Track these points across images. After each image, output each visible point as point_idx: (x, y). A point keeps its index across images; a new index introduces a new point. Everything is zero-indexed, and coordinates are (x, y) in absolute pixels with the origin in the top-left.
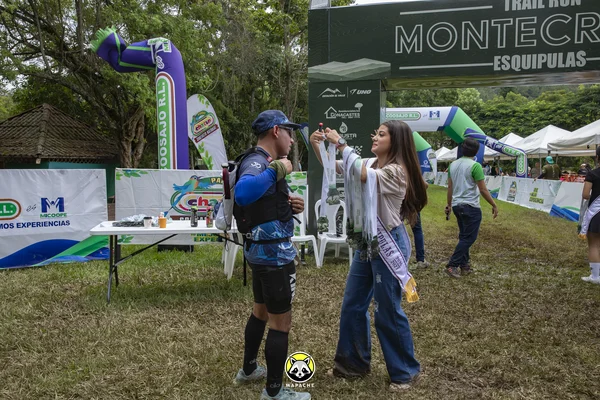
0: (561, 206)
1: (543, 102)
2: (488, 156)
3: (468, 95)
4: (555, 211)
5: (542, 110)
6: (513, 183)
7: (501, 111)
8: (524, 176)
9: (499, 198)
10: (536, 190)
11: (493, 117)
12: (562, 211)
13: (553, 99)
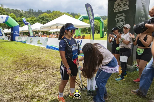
0: (50, 45)
1: (31, 19)
2: (20, 31)
3: (12, 15)
4: (48, 47)
5: (31, 21)
6: (31, 39)
7: (21, 20)
8: (32, 36)
9: (27, 43)
10: (39, 40)
11: (19, 22)
12: (51, 47)
13: (33, 19)
